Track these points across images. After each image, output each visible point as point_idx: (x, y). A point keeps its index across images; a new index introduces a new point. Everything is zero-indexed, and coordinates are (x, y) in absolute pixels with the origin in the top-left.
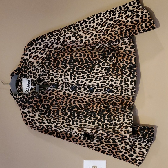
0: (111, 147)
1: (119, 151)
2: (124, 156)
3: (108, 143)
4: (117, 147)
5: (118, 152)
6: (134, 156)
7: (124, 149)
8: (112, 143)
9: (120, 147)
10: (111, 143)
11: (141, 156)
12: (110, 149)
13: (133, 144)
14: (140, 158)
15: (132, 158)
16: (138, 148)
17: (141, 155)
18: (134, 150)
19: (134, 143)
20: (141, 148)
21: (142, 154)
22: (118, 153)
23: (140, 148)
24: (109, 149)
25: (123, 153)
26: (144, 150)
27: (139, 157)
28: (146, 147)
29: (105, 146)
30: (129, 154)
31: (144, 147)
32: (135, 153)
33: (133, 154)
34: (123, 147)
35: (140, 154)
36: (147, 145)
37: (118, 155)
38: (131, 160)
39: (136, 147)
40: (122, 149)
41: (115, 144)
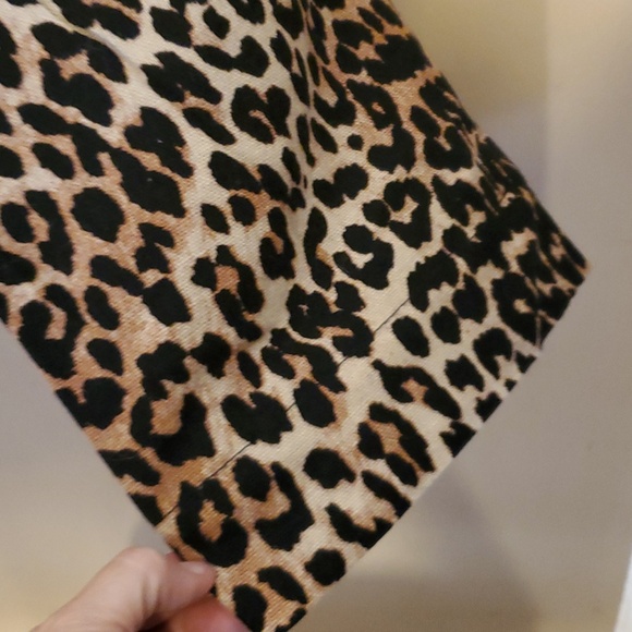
0: (83, 180)
1: (151, 277)
2: (177, 391)
3: (72, 114)
4: (147, 217)
5: (132, 285)
6: (296, 444)
7: (224, 301)
8: (130, 133)
9: (193, 243)
10: (113, 135)
11: (372, 481)
12: (63, 192)
13: (331, 295)
14: (356, 501)
15: (263, 453)
16: (378, 365)
17: (380, 468)
18: (325, 368)
19: (350, 299)
20: (412, 386)
21: (394, 463)
22: (118, 297)
23: (393, 379)
24: (39, 178)
25: (188, 335)
26: (430, 424)
27: (351, 477)
28: (466, 399)
29: (15, 119)
30: (245, 391)
31: (443, 381)
32: (319, 412)
33: (294, 415)
34: (225, 254)
35: (369, 444)
36: (479, 385)
37: (110, 319)
38: (227, 479)
39: (359, 342)
40: (203, 273)
41: (150, 161)
